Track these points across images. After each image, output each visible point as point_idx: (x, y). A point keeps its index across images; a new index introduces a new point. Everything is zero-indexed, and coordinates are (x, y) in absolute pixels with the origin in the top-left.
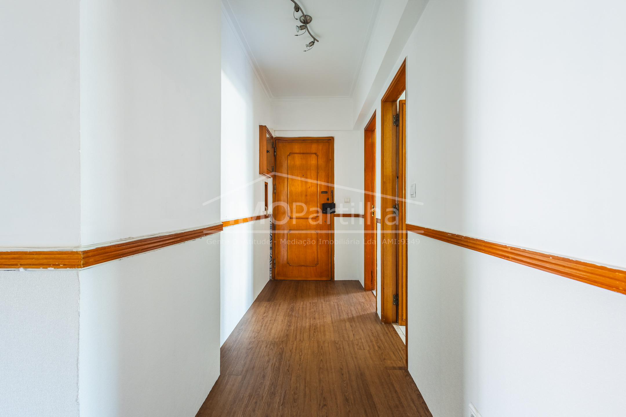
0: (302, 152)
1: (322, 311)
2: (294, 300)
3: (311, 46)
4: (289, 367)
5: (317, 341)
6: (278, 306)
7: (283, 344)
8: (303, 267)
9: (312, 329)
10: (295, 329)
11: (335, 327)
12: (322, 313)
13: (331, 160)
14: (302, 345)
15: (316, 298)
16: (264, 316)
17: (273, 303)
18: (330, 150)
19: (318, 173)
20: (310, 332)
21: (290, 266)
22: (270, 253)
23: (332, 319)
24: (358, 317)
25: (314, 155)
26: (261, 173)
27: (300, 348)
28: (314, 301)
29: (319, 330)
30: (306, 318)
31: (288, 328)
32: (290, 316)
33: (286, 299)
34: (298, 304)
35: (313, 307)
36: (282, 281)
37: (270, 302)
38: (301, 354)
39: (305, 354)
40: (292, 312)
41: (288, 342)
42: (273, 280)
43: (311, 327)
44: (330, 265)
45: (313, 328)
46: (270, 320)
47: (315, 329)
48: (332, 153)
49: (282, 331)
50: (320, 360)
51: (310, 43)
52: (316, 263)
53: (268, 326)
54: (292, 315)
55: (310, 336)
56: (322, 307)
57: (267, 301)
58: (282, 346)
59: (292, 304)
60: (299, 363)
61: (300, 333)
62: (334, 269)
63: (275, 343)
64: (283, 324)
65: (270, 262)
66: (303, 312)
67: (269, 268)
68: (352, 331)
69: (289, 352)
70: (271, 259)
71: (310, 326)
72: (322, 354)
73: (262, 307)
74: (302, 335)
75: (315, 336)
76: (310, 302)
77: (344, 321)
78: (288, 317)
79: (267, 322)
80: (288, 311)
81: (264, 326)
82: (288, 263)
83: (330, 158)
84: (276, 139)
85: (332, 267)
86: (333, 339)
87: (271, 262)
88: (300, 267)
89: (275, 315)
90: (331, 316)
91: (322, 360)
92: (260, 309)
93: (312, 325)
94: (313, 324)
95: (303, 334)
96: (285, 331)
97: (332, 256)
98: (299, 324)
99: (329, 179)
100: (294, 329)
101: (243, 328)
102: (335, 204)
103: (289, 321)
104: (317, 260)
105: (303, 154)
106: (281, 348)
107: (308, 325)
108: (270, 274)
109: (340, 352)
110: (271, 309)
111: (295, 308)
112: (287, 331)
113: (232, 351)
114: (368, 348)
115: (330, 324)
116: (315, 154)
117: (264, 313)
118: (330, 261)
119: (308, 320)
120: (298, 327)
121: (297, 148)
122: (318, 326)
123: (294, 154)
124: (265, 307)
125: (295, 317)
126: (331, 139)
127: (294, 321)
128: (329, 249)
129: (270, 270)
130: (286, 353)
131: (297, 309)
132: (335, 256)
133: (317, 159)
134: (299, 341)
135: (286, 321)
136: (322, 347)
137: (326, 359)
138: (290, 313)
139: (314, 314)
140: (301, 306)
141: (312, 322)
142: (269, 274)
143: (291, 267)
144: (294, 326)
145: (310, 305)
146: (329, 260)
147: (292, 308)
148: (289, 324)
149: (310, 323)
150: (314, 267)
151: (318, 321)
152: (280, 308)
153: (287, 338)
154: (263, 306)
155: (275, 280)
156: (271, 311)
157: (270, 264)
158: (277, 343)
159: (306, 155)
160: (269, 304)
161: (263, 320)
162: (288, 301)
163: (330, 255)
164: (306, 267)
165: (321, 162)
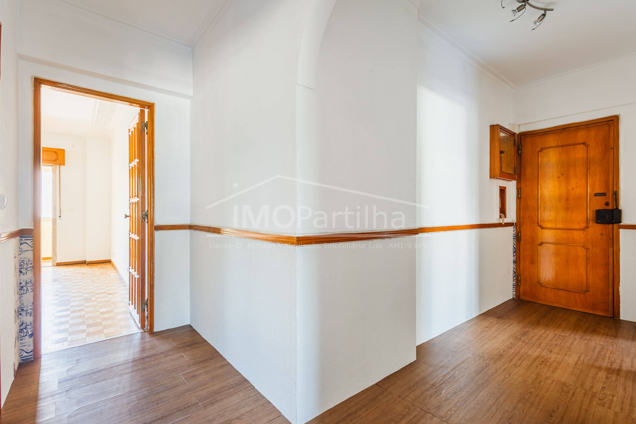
0: (560, 144)
1: (570, 347)
2: (533, 326)
3: (541, 21)
4: (486, 381)
5: (537, 374)
6: (508, 325)
7: (491, 361)
8: (562, 291)
9: (539, 360)
10: (515, 353)
11: (576, 370)
12: (567, 350)
13: (613, 148)
14: (514, 370)
15: (568, 332)
16: (484, 330)
17: (503, 321)
18: (612, 135)
19: (588, 169)
20: (533, 362)
21: (542, 286)
22: (513, 267)
23: (578, 360)
24: (629, 372)
25: (582, 146)
26: (492, 176)
27: (510, 371)
28: (563, 334)
29: (548, 364)
30: (538, 348)
31: (507, 349)
32: (517, 339)
33: (522, 321)
34: (536, 331)
35: (557, 340)
36: (529, 302)
37: (499, 319)
38: (507, 376)
39: (513, 379)
40: (522, 336)
41: (498, 362)
42: (517, 299)
43: (539, 359)
44: (611, 296)
45: (542, 360)
46: (489, 336)
47: (543, 362)
48: (616, 138)
49: (497, 349)
50: (529, 391)
51: (539, 19)
52: (584, 289)
53: (484, 340)
54: (520, 339)
55: (530, 365)
56: (572, 344)
57: (496, 318)
58: (489, 362)
59: (528, 329)
60: (499, 383)
61: (520, 359)
62: (619, 303)
63: (482, 357)
64: (502, 344)
65: (513, 277)
66: (539, 341)
67: (512, 284)
68: (604, 383)
69: (494, 370)
70: (514, 274)
71: (538, 357)
72: (535, 387)
73: (486, 322)
74: (520, 361)
75: (539, 368)
76: (556, 333)
77: (600, 368)
78: (514, 339)
79: (484, 336)
80: (518, 333)
81: (479, 339)
82: (538, 283)
83: (612, 146)
84: (521, 135)
85: (615, 300)
86: (563, 379)
87: (515, 278)
88: (558, 290)
89: (498, 333)
90: (580, 357)
91: (531, 392)
92: (484, 323)
93: (541, 356)
94: (543, 357)
95: (523, 361)
96: (501, 350)
97: (615, 284)
98: (523, 350)
99: (609, 175)
100: (513, 353)
101: (455, 333)
102: (620, 211)
103: (512, 344)
104: (586, 285)
105: (562, 146)
106: (487, 363)
107: (536, 354)
108: (514, 291)
109: (565, 396)
110: (497, 326)
111: (528, 334)
112: (504, 351)
113: (435, 347)
114: (618, 409)
115: (571, 364)
116: (584, 143)
117: (486, 328)
118: (611, 290)
119: (539, 350)
120: (521, 353)
121: (551, 141)
122: (551, 361)
123: (548, 149)
124: (490, 323)
125: (523, 342)
126: (613, 119)
127: (519, 345)
128: (609, 273)
129: (513, 287)
130: (489, 369)
131: (532, 335)
132: (620, 284)
133: (586, 151)
134: (513, 365)
135: (509, 342)
136: (541, 381)
137: (538, 394)
138: (519, 336)
139: (554, 347)
140: (539, 334)
141: (543, 354)
142: (512, 292)
143: (543, 289)
144: (516, 350)
145: (554, 337)
146: (609, 289)
147: (525, 332)
148: (510, 346)
149: (540, 354)
150: (581, 294)
151: (554, 356)
152: (509, 328)
153: (500, 357)
154: (489, 321)
155: (520, 300)
156: (495, 328)
157: (514, 280)
158: (485, 357)
159: (568, 147)
160: (496, 321)
161: (480, 333)
162: (524, 325)
163: (611, 282)
164: (567, 292)
165: (595, 153)
